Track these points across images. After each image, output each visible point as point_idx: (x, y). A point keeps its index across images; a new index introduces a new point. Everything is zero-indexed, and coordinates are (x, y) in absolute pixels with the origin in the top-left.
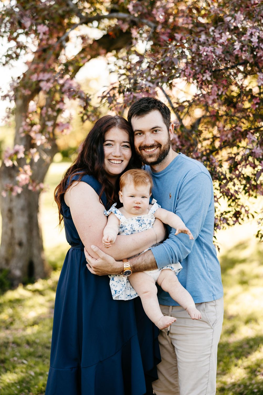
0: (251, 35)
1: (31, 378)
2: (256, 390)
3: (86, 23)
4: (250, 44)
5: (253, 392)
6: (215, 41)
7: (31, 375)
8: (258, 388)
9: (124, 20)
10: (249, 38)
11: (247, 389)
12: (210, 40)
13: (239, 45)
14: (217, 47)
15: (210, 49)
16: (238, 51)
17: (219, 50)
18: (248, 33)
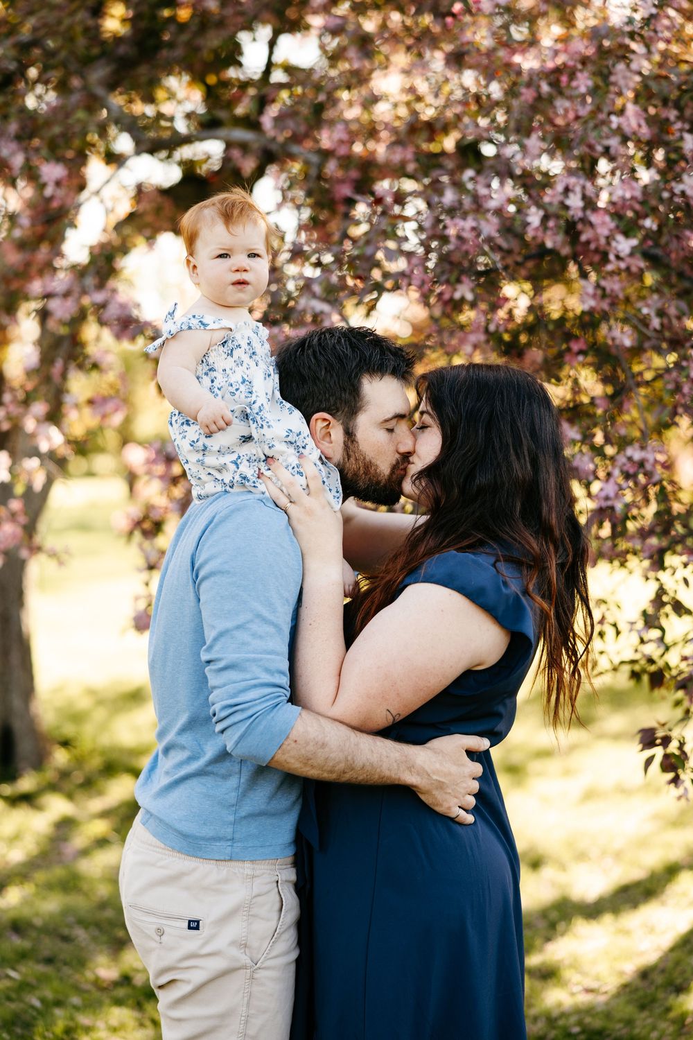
0: (567, 190)
1: (35, 1013)
2: (576, 1030)
3: (152, 151)
4: (563, 213)
5: (569, 1035)
6: (478, 205)
7: (33, 1007)
8: (580, 1023)
9: (244, 147)
10: (560, 198)
11: (554, 1028)
12: (467, 201)
13: (537, 213)
14: (487, 220)
15: (469, 223)
16: (537, 229)
17: (490, 227)
18: (560, 188)
